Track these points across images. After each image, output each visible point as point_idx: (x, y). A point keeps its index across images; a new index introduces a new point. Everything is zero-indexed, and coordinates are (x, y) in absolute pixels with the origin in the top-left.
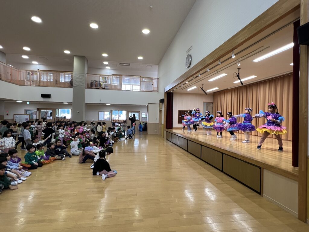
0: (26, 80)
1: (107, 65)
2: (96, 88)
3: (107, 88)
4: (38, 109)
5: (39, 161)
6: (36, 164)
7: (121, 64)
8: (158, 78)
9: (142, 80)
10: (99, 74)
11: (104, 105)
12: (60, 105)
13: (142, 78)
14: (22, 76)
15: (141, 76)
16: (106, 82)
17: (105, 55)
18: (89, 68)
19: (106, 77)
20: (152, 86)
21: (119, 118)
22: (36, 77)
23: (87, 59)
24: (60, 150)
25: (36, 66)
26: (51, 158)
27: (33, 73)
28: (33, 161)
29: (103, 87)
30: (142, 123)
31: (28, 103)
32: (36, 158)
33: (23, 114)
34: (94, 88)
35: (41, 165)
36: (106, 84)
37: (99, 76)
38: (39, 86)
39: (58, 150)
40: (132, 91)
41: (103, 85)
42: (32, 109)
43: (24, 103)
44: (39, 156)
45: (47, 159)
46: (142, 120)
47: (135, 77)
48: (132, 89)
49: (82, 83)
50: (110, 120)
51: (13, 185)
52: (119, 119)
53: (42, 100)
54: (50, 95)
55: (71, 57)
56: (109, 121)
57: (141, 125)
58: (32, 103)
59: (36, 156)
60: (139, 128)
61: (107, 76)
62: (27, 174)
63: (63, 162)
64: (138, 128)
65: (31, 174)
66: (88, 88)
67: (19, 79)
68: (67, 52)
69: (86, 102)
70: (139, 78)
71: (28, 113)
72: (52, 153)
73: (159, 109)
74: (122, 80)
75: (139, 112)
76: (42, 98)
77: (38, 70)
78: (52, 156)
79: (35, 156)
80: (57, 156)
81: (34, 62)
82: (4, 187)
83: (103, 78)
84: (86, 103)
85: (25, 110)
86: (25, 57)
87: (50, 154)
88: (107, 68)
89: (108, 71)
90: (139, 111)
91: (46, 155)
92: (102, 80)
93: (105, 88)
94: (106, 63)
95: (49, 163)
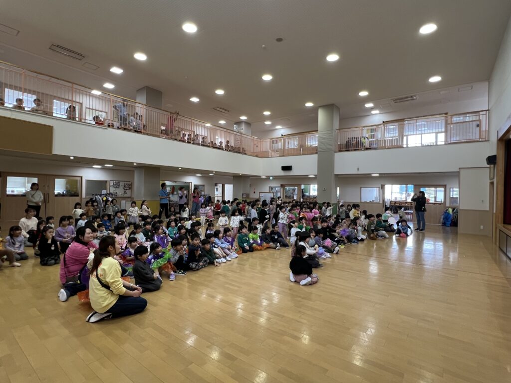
0: (270, 151)
1: (372, 109)
2: (355, 150)
3: (374, 146)
4: (282, 186)
5: (250, 246)
6: (247, 247)
7: (398, 100)
8: (488, 110)
9: (449, 122)
10: (362, 126)
11: (368, 176)
12: (305, 179)
13: (449, 117)
14: (266, 145)
15: (447, 114)
16: (373, 137)
17: (364, 94)
18: (342, 120)
19: (373, 129)
20: (478, 128)
21: (406, 198)
22: (280, 145)
23: (337, 107)
24: (276, 237)
25: (281, 130)
26: (264, 244)
27: (276, 140)
28: (245, 244)
29: (367, 145)
30: (450, 210)
31: (271, 178)
32: (248, 241)
33: (268, 191)
34: (352, 150)
35: (252, 249)
36: (373, 140)
37: (361, 128)
38: (283, 156)
39: (274, 237)
40: (437, 145)
41: (366, 143)
42: (276, 185)
43: (268, 178)
44: (253, 239)
45: (260, 245)
46: (451, 202)
47: (433, 118)
48: (436, 142)
49: (329, 145)
50: (381, 202)
51: (217, 262)
52: (406, 200)
53: (282, 173)
54: (291, 166)
55: (314, 110)
56: (379, 203)
57: (448, 213)
58: (276, 178)
59: (249, 239)
60: (444, 219)
61: (375, 127)
62: (234, 255)
63: (278, 252)
64: (442, 220)
65: (237, 257)
66: (340, 151)
67: (262, 151)
68: (309, 105)
69: (336, 173)
70: (444, 118)
71: (274, 190)
72: (267, 239)
73: (490, 180)
74: (403, 128)
75: (445, 186)
76: (283, 171)
77: (282, 135)
78: (267, 243)
79: (247, 239)
80: (272, 243)
81: (278, 127)
82: (210, 261)
83: (368, 130)
84: (337, 175)
85: (270, 187)
86: (268, 123)
87: (265, 239)
88: (373, 112)
89: (377, 116)
90: (445, 184)
91: (261, 240)
92: (366, 134)
93: (372, 147)
94: (369, 105)
95: (261, 250)
